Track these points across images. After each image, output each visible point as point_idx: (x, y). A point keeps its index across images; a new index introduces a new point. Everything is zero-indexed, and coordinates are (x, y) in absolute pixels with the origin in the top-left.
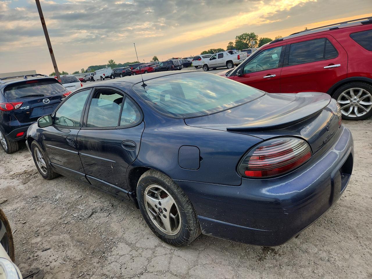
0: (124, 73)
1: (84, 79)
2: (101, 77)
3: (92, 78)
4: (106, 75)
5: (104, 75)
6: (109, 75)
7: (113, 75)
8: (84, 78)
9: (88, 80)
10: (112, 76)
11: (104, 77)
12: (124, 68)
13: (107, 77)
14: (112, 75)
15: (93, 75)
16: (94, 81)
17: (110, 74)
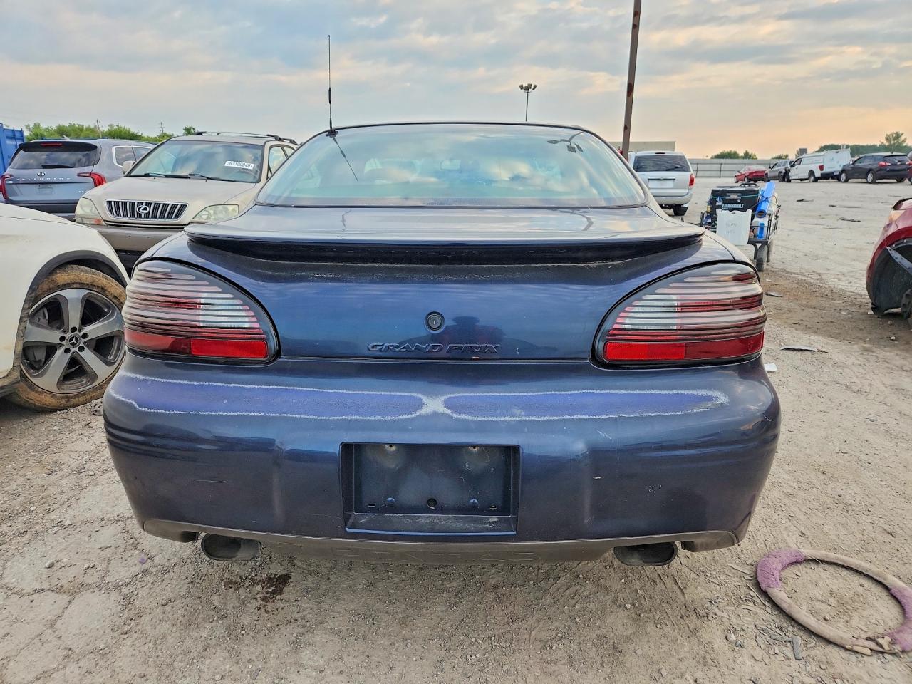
0: (880, 170)
1: (767, 174)
2: (812, 173)
3: (787, 172)
4: (826, 170)
5: (821, 168)
6: (837, 168)
7: (848, 170)
8: (768, 171)
9: (775, 178)
10: (843, 175)
11: (818, 174)
12: (889, 154)
13: (826, 176)
14: (843, 171)
15: (792, 166)
16: (789, 181)
17: (840, 169)
